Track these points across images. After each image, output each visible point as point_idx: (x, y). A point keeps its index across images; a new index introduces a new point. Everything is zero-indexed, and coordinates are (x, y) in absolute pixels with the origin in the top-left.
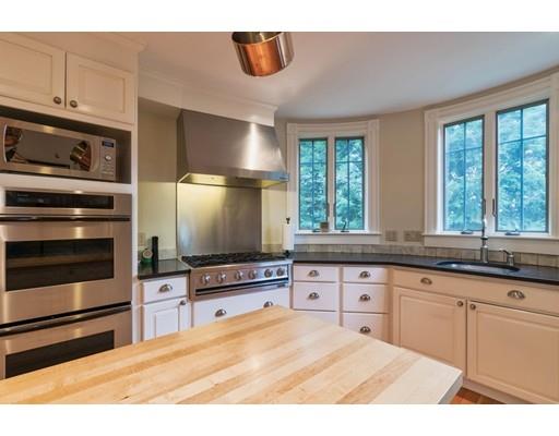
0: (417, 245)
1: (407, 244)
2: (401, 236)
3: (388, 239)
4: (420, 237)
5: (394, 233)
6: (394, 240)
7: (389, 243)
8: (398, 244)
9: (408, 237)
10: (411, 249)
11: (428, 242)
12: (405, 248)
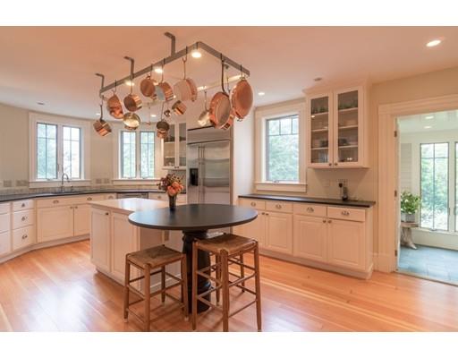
0: (24, 188)
1: (17, 188)
2: (14, 183)
3: (5, 186)
4: (27, 183)
5: (10, 182)
6: (10, 186)
7: (6, 188)
8: (12, 188)
9: (19, 183)
10: (21, 190)
11: (31, 186)
12: (17, 191)
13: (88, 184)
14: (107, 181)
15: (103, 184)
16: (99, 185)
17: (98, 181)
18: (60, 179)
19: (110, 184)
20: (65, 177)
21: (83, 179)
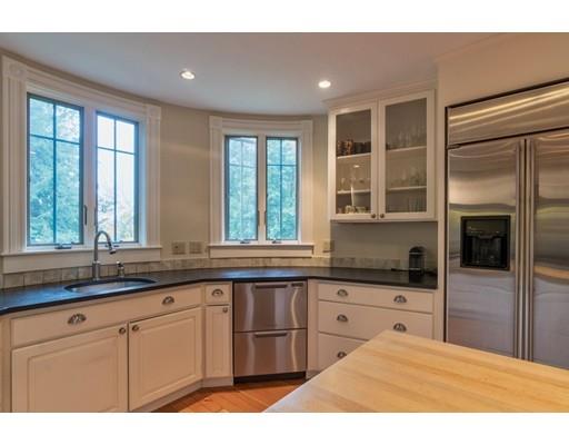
13: (156, 257)
14: (196, 249)
15: (188, 257)
16: (179, 258)
17: (178, 249)
18: (89, 245)
19: (204, 256)
20: (102, 238)
21: (143, 243)
